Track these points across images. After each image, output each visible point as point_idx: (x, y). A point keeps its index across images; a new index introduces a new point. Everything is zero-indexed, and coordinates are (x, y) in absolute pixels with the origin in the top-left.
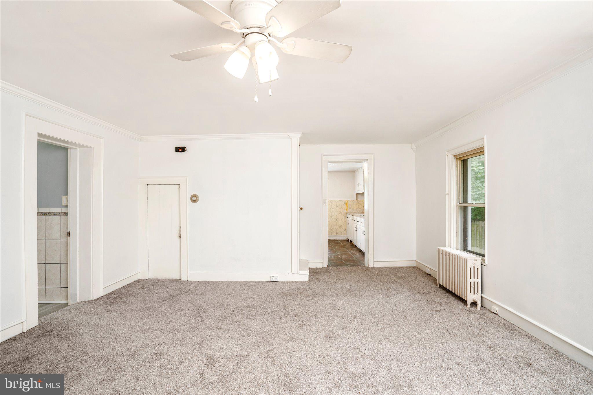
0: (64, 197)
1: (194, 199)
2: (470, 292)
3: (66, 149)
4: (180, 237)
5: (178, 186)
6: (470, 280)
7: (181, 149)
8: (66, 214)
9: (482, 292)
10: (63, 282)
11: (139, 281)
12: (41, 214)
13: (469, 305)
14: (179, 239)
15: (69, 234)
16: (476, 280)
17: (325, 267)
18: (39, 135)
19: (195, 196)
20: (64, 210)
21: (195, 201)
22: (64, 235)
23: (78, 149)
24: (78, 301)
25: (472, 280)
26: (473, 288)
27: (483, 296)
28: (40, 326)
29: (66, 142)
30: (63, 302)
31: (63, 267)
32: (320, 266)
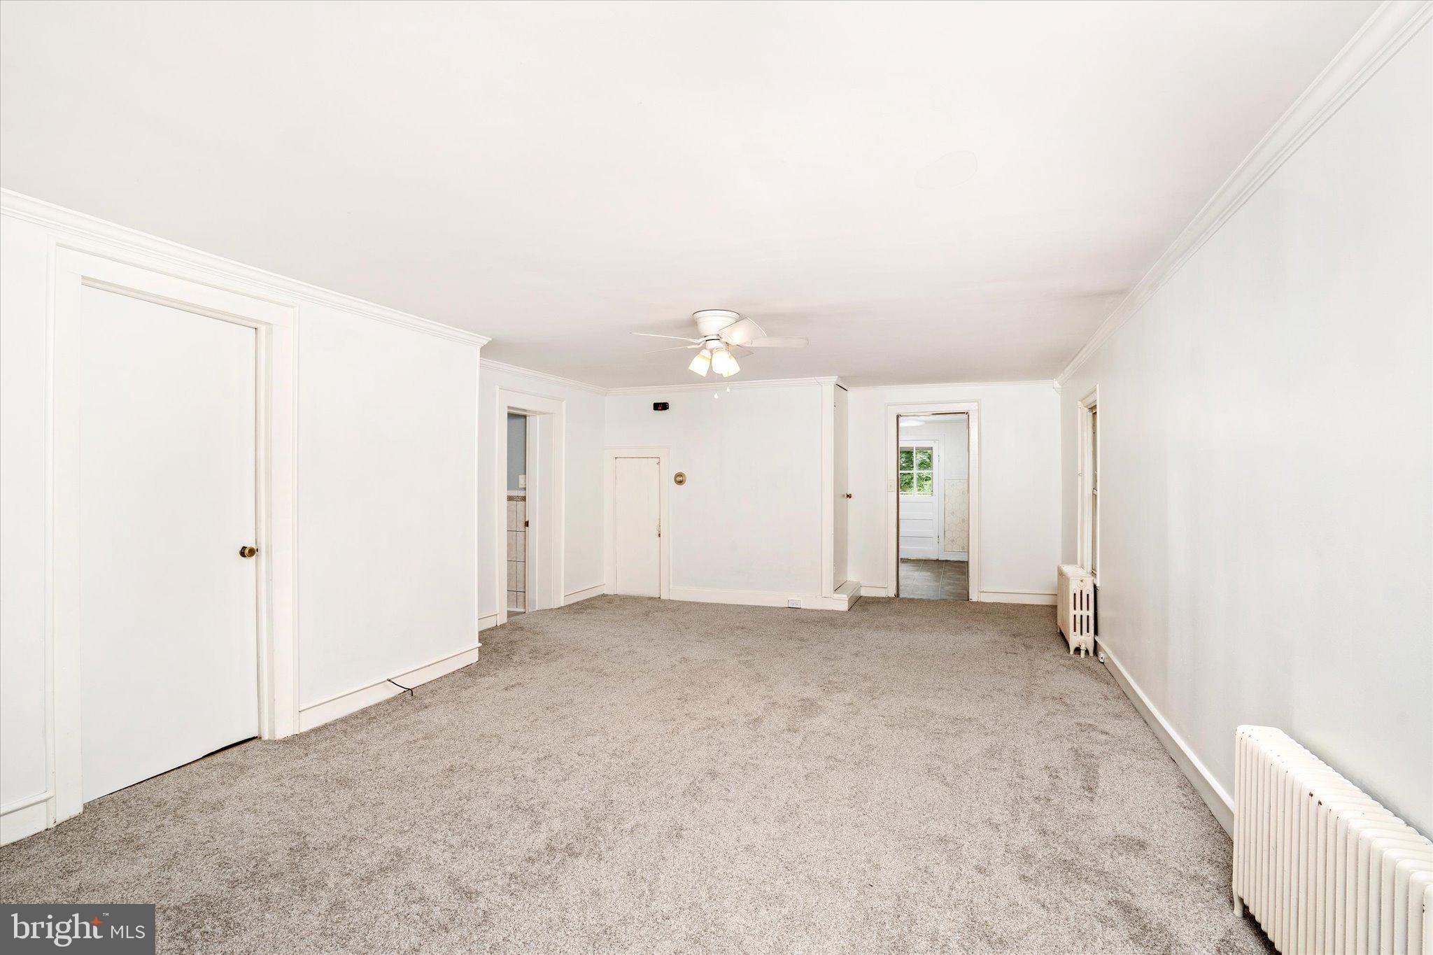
0: (521, 478)
1: (679, 479)
2: (1075, 631)
3: (525, 417)
4: (659, 535)
5: (657, 460)
6: (1075, 612)
7: (661, 407)
8: (524, 499)
9: (1096, 632)
10: (521, 585)
11: (604, 595)
12: (510, 498)
13: (1072, 652)
14: (658, 538)
15: (527, 524)
16: (1085, 613)
17: (890, 596)
18: (509, 407)
19: (680, 475)
20: (521, 494)
21: (680, 482)
22: (521, 525)
23: (538, 417)
24: (537, 609)
25: (1078, 612)
26: (1080, 625)
27: (1097, 638)
28: (509, 623)
29: (525, 410)
30: (522, 610)
31: (520, 565)
32: (882, 593)
